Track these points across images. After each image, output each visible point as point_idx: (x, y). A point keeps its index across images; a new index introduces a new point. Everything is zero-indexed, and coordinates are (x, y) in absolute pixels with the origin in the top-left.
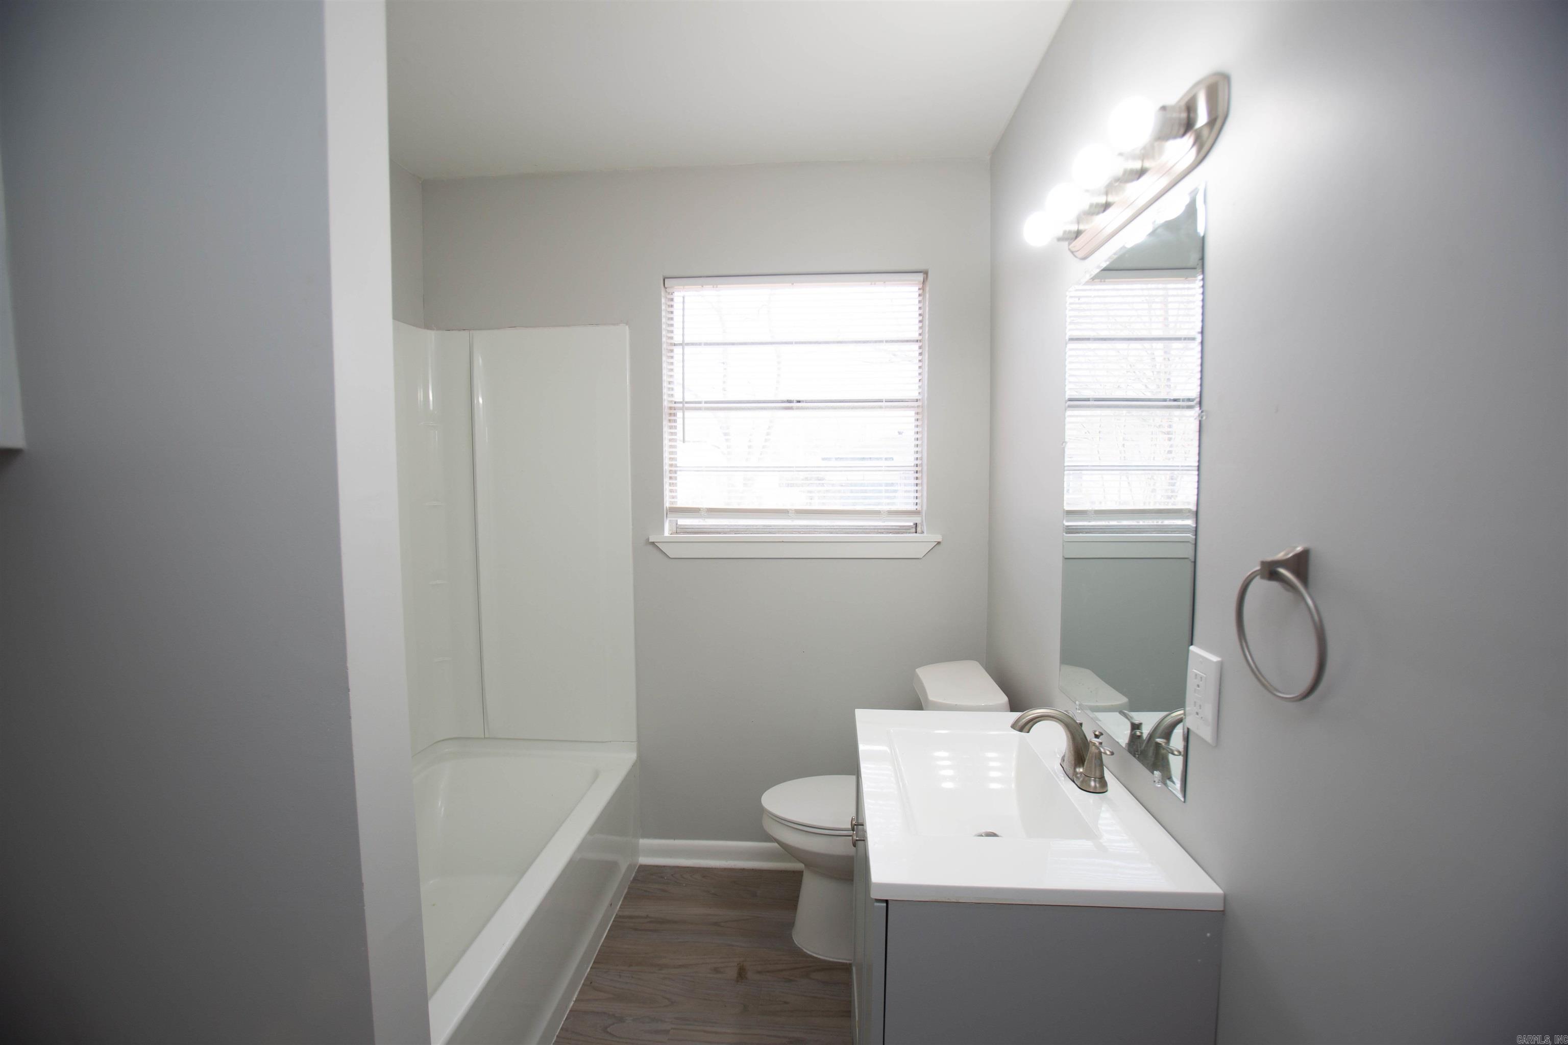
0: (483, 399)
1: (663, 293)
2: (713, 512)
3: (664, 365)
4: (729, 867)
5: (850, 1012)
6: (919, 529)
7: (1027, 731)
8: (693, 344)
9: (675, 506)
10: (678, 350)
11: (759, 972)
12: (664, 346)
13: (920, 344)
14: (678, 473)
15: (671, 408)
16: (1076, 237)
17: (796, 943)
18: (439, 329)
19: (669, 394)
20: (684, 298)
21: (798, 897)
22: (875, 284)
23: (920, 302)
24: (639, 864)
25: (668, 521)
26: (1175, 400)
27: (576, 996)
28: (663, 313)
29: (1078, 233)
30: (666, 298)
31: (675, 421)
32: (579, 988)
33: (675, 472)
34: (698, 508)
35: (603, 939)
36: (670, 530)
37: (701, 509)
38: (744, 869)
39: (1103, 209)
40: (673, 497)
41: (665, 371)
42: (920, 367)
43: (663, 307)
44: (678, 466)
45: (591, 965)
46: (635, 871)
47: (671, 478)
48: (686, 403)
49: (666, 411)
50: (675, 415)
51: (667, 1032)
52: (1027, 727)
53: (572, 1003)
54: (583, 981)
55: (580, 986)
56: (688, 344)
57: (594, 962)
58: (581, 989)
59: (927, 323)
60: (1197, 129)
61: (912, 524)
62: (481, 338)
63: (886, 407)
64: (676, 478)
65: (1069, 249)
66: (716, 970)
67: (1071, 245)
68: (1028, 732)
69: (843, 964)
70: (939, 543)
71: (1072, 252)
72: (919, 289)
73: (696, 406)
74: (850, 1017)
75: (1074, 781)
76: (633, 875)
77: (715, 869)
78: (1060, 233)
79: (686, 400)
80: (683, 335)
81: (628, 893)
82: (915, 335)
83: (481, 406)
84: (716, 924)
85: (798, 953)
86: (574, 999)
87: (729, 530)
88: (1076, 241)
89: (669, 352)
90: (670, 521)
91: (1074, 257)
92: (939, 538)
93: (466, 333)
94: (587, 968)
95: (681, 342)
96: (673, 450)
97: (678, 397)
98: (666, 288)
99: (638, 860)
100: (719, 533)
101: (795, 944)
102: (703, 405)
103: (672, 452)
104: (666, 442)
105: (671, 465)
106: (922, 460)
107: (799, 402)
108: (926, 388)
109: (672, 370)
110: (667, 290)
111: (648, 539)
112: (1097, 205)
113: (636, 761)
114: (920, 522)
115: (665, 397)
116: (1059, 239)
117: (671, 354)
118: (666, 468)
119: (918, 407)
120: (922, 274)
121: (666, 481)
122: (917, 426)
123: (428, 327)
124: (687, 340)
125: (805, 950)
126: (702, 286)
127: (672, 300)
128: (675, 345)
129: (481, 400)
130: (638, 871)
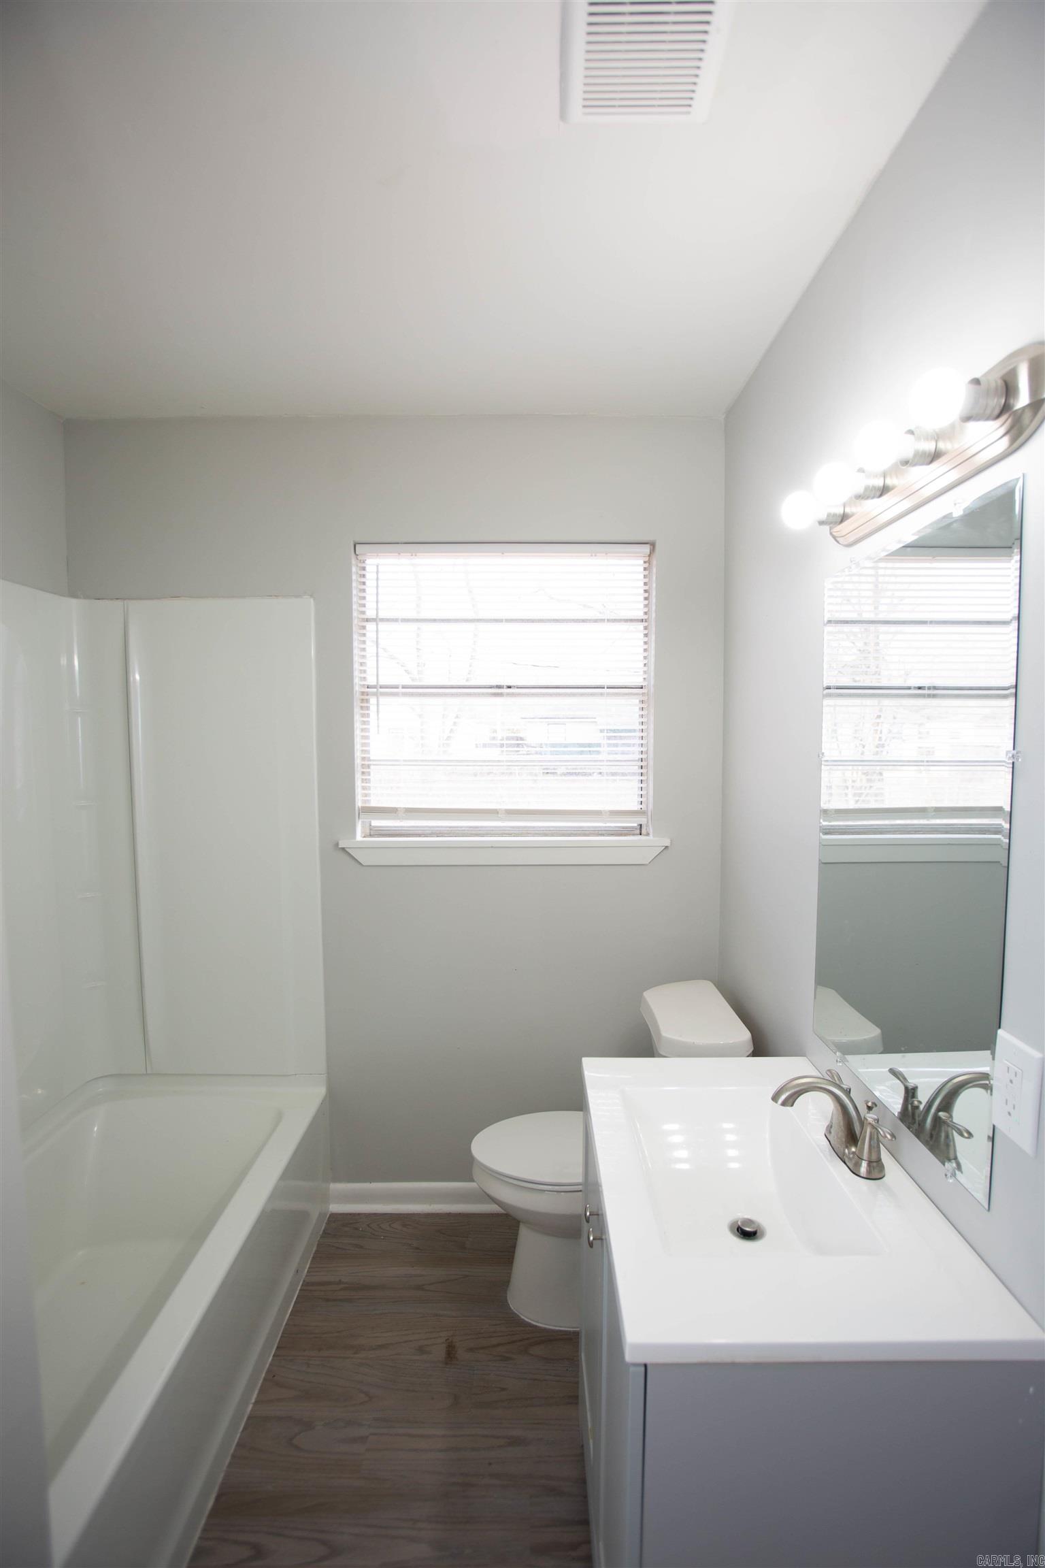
0: (140, 676)
1: (354, 561)
2: (412, 812)
3: (355, 644)
4: (434, 1211)
5: (577, 1397)
6: (644, 831)
7: (790, 1104)
8: (388, 620)
9: (367, 805)
10: (371, 627)
11: (471, 1350)
12: (355, 622)
13: (646, 624)
14: (372, 767)
15: (363, 693)
16: (842, 521)
17: (512, 1308)
18: (87, 597)
19: (361, 677)
20: (377, 566)
21: (514, 1247)
22: (595, 556)
23: (645, 577)
24: (329, 1213)
25: (360, 822)
26: (920, 688)
27: (255, 1396)
28: (354, 584)
29: (844, 518)
30: (357, 566)
31: (368, 708)
32: (259, 1385)
33: (369, 766)
34: (395, 808)
35: (288, 1316)
36: (362, 832)
37: (399, 809)
38: (450, 1213)
39: (878, 493)
40: (366, 795)
41: (356, 651)
42: (645, 650)
43: (354, 577)
44: (372, 758)
45: (273, 1353)
46: (325, 1221)
47: (363, 773)
48: (381, 687)
49: (357, 696)
50: (367, 701)
51: (363, 1439)
52: (791, 1100)
53: (250, 1407)
54: (264, 1375)
55: (261, 1382)
56: (382, 620)
57: (278, 1348)
58: (262, 1386)
59: (654, 600)
60: (1016, 410)
61: (636, 825)
62: (137, 609)
63: (608, 694)
64: (369, 774)
65: (831, 534)
66: (421, 1350)
67: (835, 530)
68: (792, 1106)
69: (566, 1333)
70: (666, 847)
71: (834, 538)
72: (645, 562)
73: (392, 690)
74: (577, 1403)
75: (845, 1163)
76: (323, 1228)
77: (419, 1215)
78: (823, 517)
79: (382, 682)
80: (377, 609)
81: (317, 1251)
82: (640, 614)
83: (138, 684)
84: (419, 1288)
85: (514, 1321)
86: (253, 1401)
87: (430, 832)
88: (840, 526)
89: (360, 629)
90: (363, 822)
91: (836, 543)
92: (667, 842)
93: (119, 603)
94: (269, 1356)
95: (375, 617)
96: (366, 741)
97: (371, 681)
98: (357, 555)
99: (329, 1208)
100: (419, 835)
101: (510, 1308)
102: (401, 690)
103: (365, 743)
104: (358, 733)
105: (363, 759)
106: (647, 753)
107: (509, 687)
108: (652, 674)
109: (364, 650)
110: (359, 558)
111: (337, 844)
112: (874, 488)
113: (326, 1095)
114: (646, 822)
115: (356, 681)
116: (821, 523)
117: (362, 631)
118: (358, 761)
119: (643, 694)
120: (648, 546)
121: (358, 777)
122: (642, 716)
123: (73, 595)
124: (382, 615)
125: (522, 1317)
126: (399, 554)
127: (364, 569)
128: (367, 620)
129: (137, 677)
130: (329, 1222)
